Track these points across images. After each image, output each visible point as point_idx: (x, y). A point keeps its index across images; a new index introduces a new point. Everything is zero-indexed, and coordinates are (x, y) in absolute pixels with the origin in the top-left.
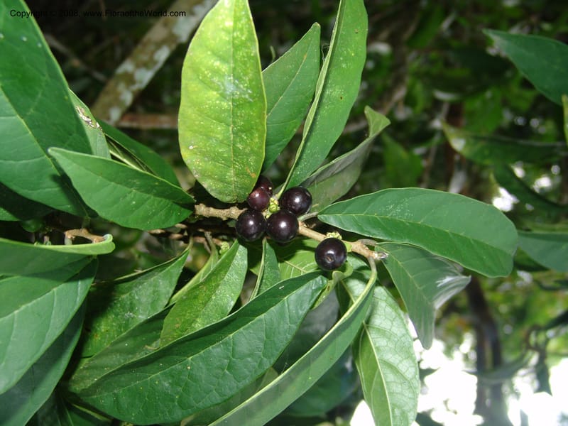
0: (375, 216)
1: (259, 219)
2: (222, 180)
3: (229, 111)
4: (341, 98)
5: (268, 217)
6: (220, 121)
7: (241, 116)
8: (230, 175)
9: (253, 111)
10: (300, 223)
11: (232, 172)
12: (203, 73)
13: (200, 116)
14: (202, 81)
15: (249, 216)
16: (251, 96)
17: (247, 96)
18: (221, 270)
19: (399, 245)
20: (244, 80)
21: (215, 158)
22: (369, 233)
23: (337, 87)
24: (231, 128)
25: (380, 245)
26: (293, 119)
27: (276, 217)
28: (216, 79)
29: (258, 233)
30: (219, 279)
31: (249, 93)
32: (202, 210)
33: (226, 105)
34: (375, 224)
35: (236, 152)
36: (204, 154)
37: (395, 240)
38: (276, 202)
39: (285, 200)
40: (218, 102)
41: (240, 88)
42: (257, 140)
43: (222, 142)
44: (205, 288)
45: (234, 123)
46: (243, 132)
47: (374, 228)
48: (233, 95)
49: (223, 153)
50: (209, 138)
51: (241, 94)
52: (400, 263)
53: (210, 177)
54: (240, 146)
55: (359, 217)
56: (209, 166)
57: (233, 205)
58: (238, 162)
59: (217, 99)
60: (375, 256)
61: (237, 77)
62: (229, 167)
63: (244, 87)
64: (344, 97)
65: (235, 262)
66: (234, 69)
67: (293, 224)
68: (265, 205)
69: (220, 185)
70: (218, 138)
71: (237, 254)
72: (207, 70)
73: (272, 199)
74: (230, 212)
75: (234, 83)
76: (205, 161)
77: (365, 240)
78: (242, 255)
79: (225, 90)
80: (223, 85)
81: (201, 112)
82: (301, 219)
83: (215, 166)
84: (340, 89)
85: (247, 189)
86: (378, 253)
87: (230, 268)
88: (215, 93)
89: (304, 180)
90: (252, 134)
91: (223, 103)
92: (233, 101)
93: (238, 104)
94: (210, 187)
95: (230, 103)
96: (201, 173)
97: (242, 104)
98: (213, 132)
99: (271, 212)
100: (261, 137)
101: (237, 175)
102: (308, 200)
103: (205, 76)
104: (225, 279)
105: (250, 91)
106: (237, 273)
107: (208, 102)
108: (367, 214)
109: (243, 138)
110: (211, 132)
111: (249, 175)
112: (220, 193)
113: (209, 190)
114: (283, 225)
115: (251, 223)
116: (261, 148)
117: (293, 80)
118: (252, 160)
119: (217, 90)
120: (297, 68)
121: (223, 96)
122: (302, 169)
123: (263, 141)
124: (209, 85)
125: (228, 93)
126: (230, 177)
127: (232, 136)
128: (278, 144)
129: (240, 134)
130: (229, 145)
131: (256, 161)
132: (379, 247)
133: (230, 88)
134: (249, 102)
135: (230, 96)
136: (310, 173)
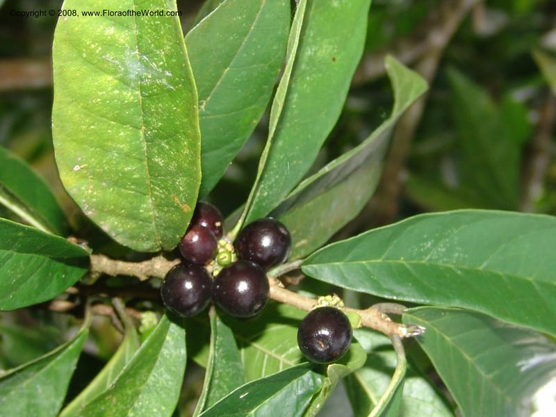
0: (402, 260)
1: (201, 277)
2: (133, 216)
3: (136, 105)
4: (334, 59)
5: (216, 273)
6: (122, 121)
7: (158, 113)
8: (147, 207)
9: (177, 106)
10: (271, 281)
11: (149, 202)
12: (87, 47)
13: (87, 116)
14: (87, 61)
15: (183, 275)
16: (170, 81)
17: (164, 81)
18: (141, 367)
19: (444, 311)
20: (157, 56)
21: (120, 181)
22: (391, 292)
23: (326, 41)
24: (141, 133)
25: (410, 313)
26: (250, 104)
27: (230, 273)
28: (110, 56)
29: (200, 302)
30: (138, 383)
31: (167, 77)
32: (102, 264)
33: (131, 95)
34: (402, 275)
35: (153, 170)
36: (99, 177)
37: (437, 303)
38: (230, 248)
39: (245, 242)
40: (117, 92)
41: (152, 69)
42: (186, 151)
43: (127, 155)
44: (114, 400)
45: (146, 123)
46: (162, 138)
47: (398, 283)
48: (142, 80)
49: (131, 172)
50: (106, 150)
51: (153, 78)
52: (448, 339)
53: (112, 213)
54: (159, 161)
55: (374, 266)
56: (110, 194)
57: (155, 255)
58: (159, 186)
59: (115, 87)
60: (403, 331)
61: (145, 51)
62: (145, 194)
63: (159, 67)
64: (338, 58)
65: (165, 351)
66: (140, 37)
67: (260, 285)
68: (211, 254)
69: (131, 225)
70: (122, 149)
71: (168, 338)
72: (93, 42)
73: (222, 242)
74: (152, 266)
75: (141, 61)
76: (103, 188)
77: (384, 305)
78: (176, 340)
79: (127, 72)
80: (123, 64)
81: (89, 110)
82: (273, 274)
83: (120, 194)
84: (330, 44)
85: (177, 230)
86: (408, 326)
87: (157, 364)
88: (110, 78)
89: (276, 205)
90: (177, 141)
91: (125, 93)
92: (142, 88)
93: (150, 94)
94: (114, 228)
95: (138, 93)
96: (97, 209)
97: (157, 94)
98: (113, 140)
99: (219, 264)
100: (192, 146)
101: (158, 206)
102: (284, 241)
103: (91, 53)
104: (148, 382)
105: (167, 73)
106: (169, 371)
107: (100, 93)
108: (387, 258)
109: (162, 148)
110: (107, 140)
111: (177, 208)
112: (132, 237)
113: (113, 235)
114: (243, 287)
115: (189, 285)
116: (193, 163)
117: (246, 39)
118: (181, 182)
119: (114, 73)
120: (250, 19)
121: (125, 82)
122: (271, 187)
123: (195, 152)
124: (100, 66)
125: (132, 76)
126: (147, 210)
127: (144, 145)
128: (228, 147)
129: (158, 141)
130: (141, 160)
131: (189, 186)
132: (409, 316)
133: (135, 69)
134: (169, 91)
135: (135, 81)
136: (285, 193)
